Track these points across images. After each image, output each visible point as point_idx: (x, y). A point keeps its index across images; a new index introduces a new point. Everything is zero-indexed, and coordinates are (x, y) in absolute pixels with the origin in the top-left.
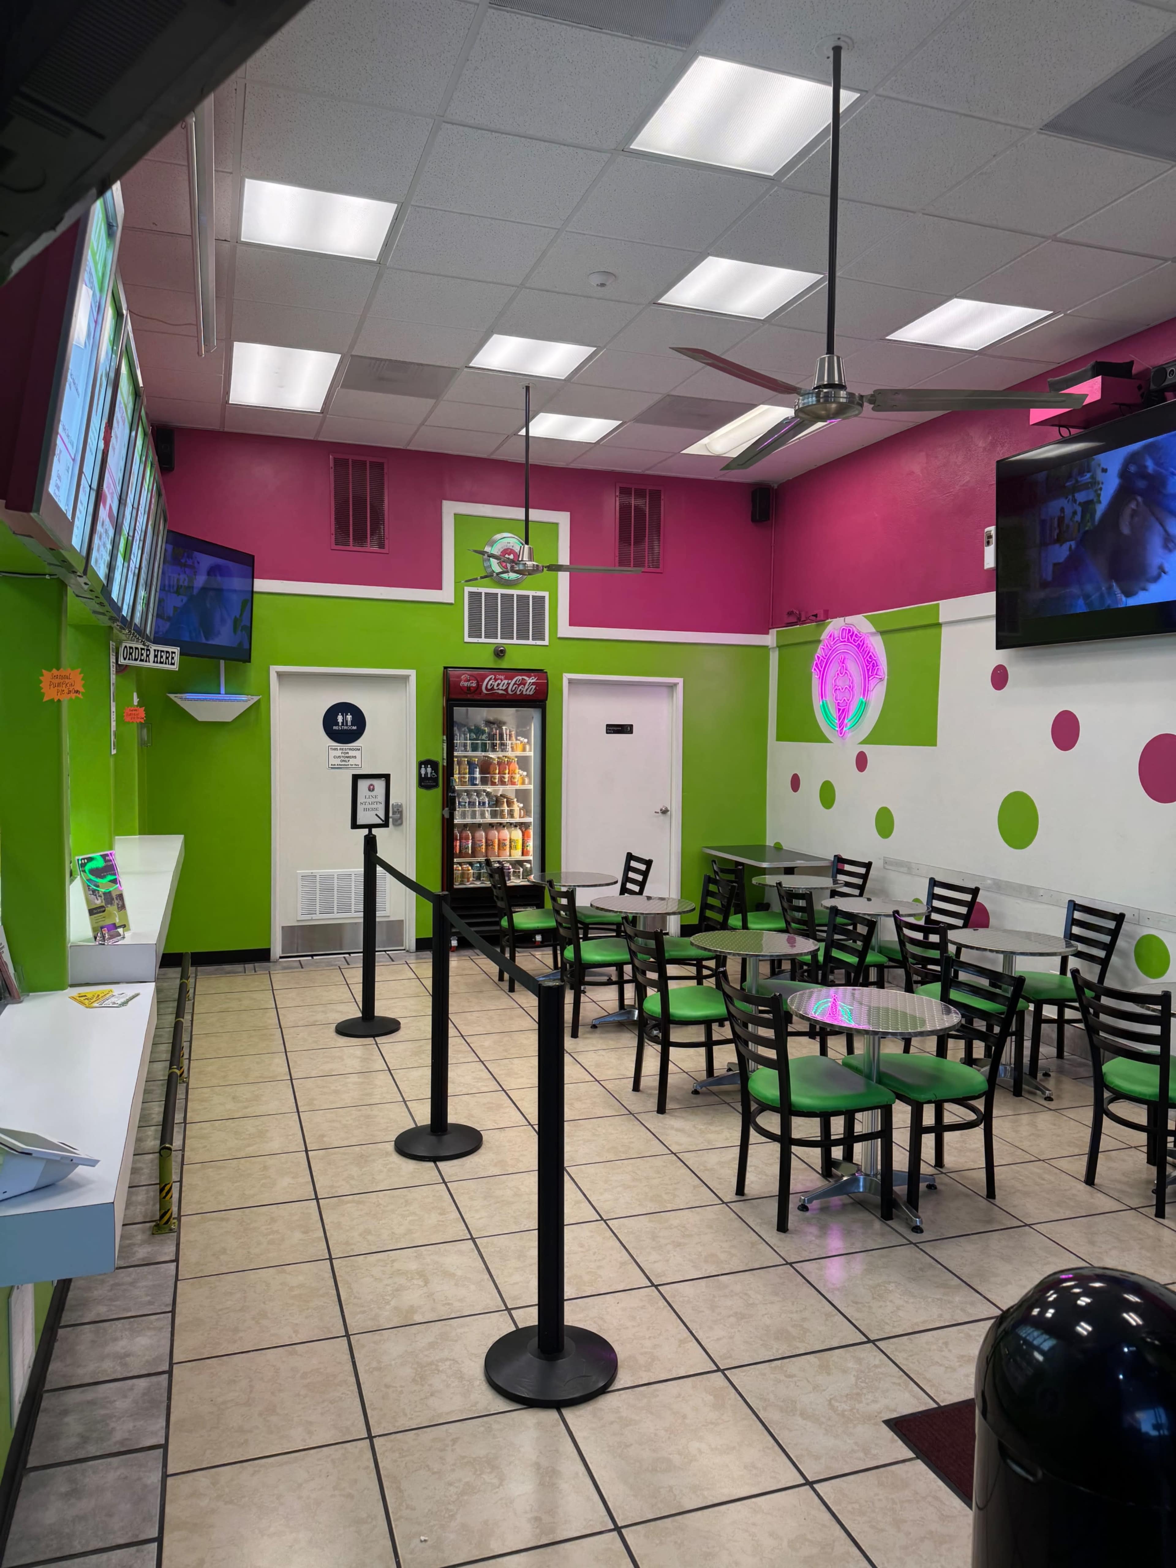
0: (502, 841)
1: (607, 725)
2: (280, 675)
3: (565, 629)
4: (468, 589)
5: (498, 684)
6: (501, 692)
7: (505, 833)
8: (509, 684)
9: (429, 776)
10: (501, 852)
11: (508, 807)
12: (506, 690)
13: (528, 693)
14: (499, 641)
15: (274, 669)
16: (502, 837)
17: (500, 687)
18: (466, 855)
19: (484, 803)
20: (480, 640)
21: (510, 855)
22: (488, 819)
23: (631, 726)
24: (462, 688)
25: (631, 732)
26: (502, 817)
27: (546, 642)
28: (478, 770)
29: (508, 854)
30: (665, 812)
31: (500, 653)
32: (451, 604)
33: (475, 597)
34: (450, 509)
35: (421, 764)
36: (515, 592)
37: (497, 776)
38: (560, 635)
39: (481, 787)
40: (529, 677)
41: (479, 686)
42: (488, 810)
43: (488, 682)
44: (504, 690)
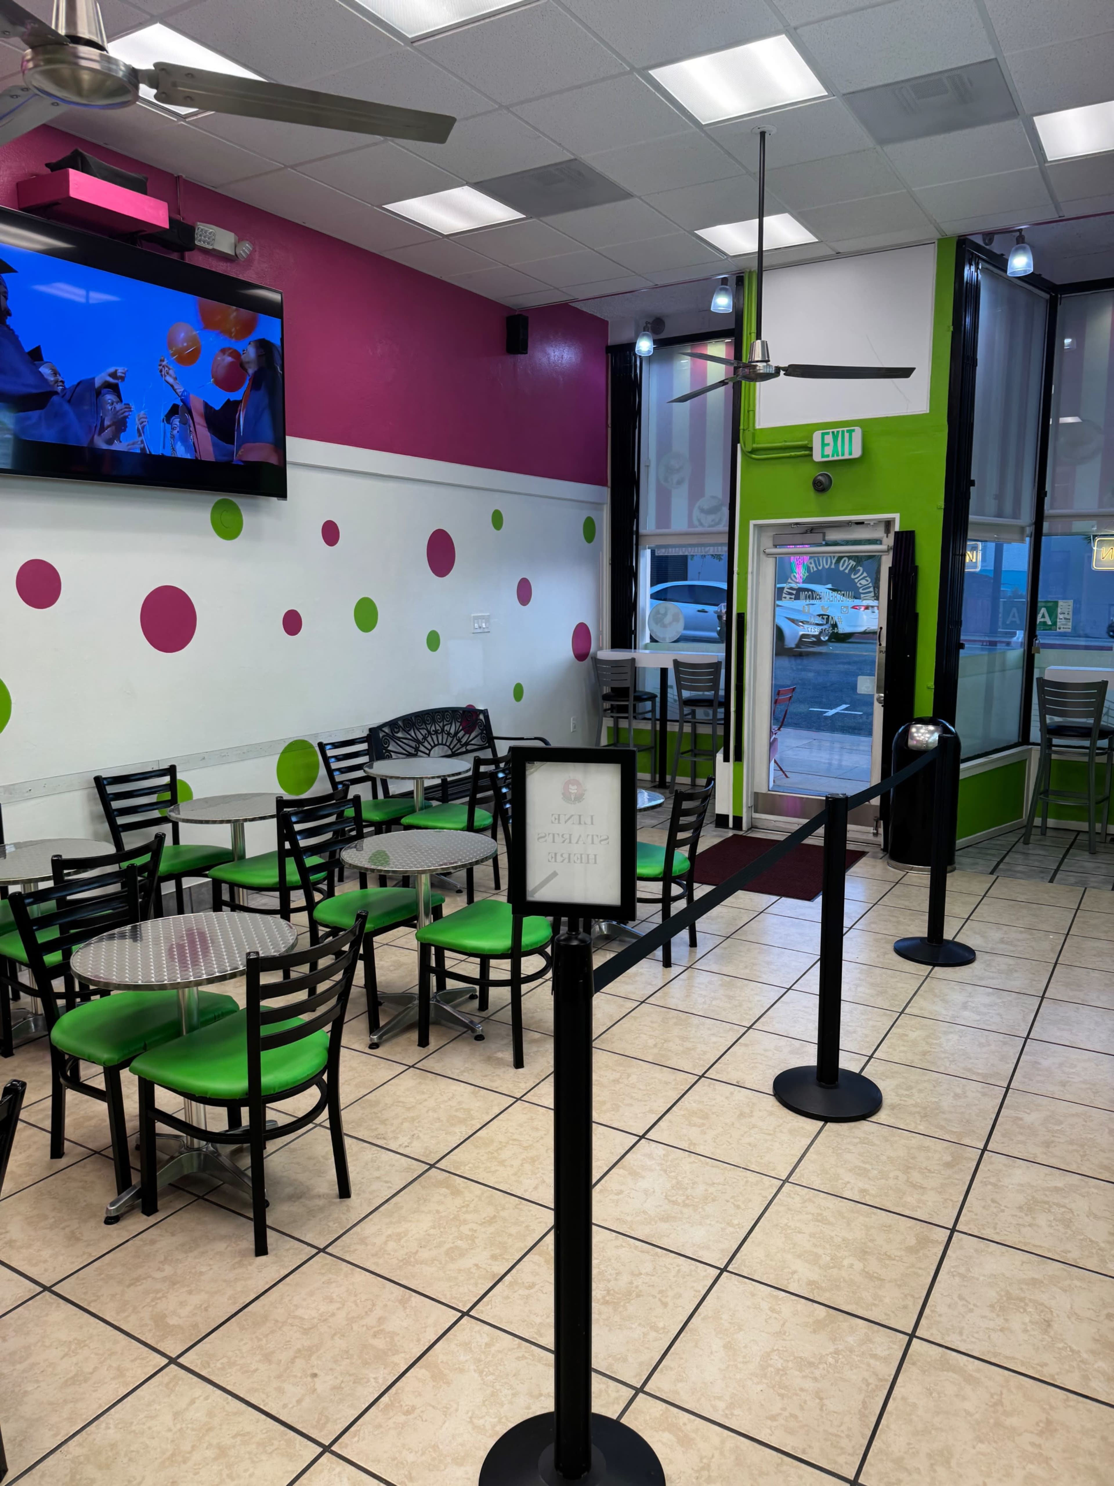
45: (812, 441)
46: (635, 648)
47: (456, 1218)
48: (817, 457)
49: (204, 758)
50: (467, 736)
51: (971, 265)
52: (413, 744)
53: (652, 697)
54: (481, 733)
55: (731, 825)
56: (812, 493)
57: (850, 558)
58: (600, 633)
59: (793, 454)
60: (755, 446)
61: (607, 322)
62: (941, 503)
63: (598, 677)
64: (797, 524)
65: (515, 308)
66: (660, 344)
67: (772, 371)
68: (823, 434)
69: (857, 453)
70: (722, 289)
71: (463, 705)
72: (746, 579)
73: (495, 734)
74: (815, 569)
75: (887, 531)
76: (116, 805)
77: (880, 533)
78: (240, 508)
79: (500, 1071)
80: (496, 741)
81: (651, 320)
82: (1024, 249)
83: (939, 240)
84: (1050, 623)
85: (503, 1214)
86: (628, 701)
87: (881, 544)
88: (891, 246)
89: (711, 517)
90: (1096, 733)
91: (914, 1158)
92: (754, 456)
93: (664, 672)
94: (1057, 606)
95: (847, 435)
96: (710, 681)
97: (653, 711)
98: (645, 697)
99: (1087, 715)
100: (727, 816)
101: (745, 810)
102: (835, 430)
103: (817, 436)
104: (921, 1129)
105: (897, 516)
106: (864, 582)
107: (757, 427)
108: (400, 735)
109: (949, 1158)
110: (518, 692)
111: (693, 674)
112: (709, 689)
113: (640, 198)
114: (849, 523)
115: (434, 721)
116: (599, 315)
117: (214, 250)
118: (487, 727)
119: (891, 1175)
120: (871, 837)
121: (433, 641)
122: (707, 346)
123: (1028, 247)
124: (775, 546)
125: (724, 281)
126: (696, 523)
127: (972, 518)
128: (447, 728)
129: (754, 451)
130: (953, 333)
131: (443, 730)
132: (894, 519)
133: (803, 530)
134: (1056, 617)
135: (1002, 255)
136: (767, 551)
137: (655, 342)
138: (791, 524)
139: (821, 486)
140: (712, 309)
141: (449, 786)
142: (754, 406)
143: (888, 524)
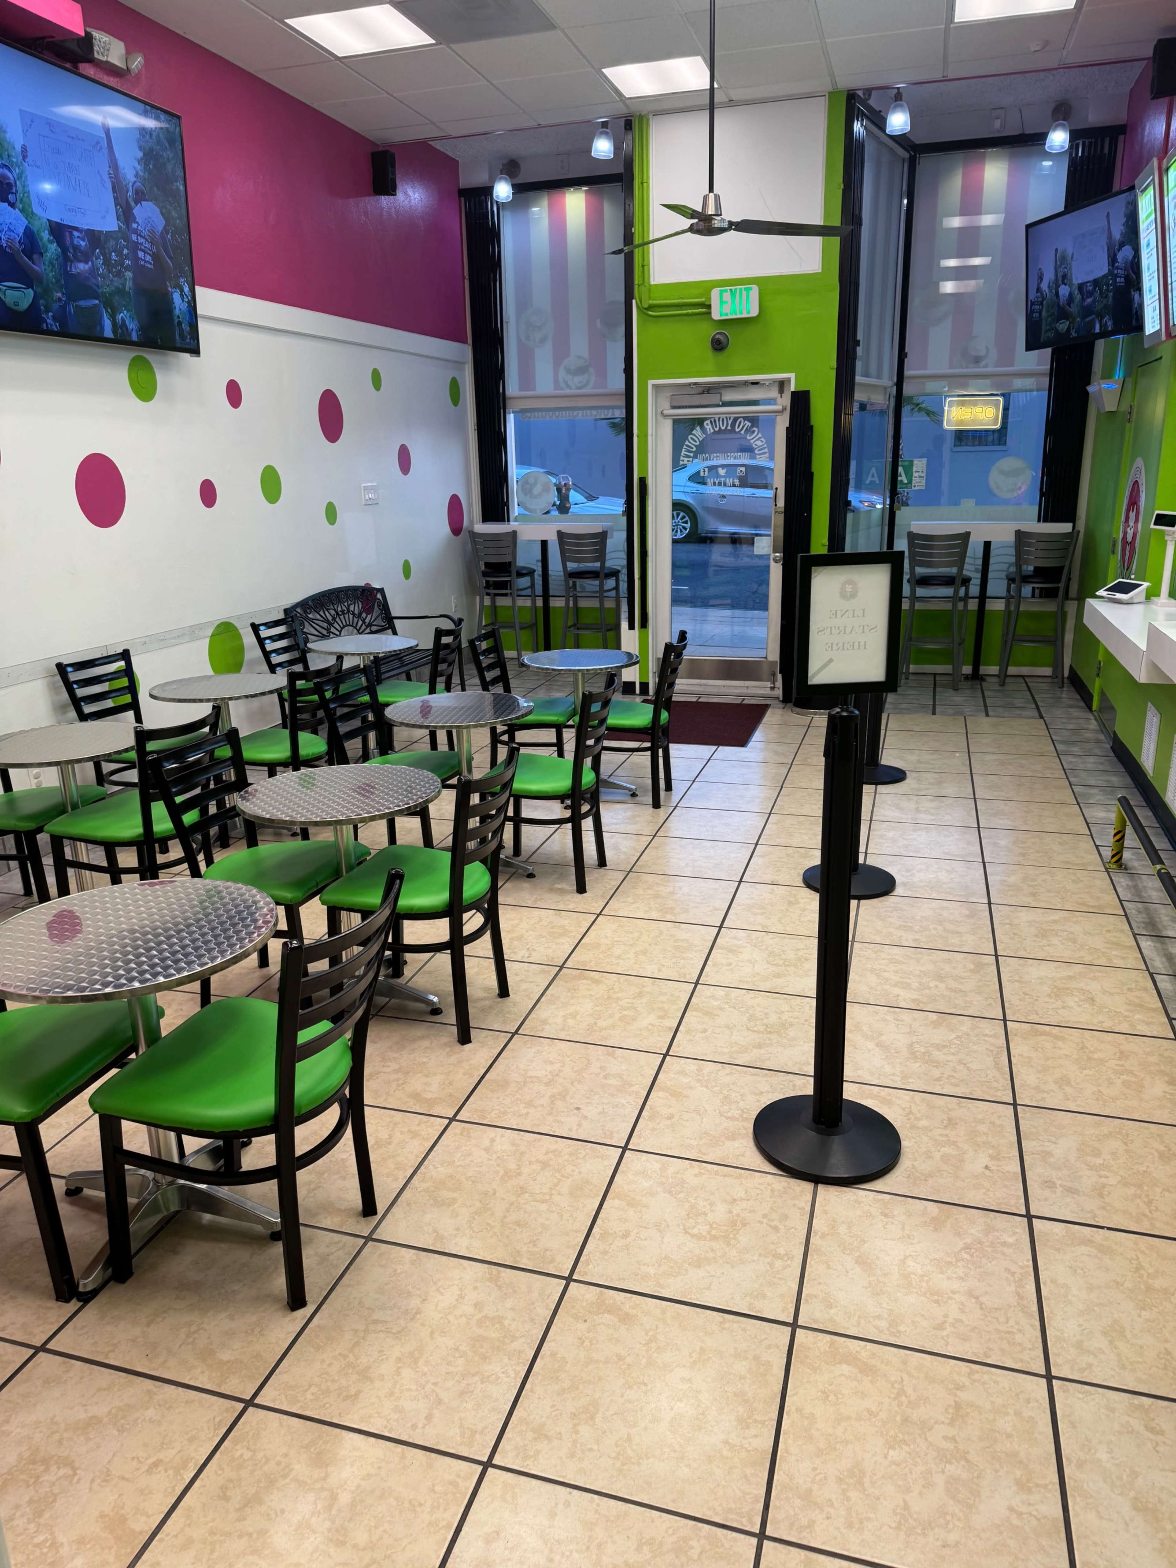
45: (710, 298)
46: (508, 521)
47: (609, 998)
48: (716, 315)
49: (145, 643)
50: (369, 616)
51: (858, 120)
52: (325, 625)
53: (531, 573)
54: (381, 614)
55: (638, 691)
56: (709, 353)
57: (745, 418)
58: (470, 505)
59: (690, 311)
60: (651, 302)
61: (458, 162)
62: (834, 363)
63: (476, 551)
64: (695, 384)
65: (378, 143)
66: (520, 189)
67: (726, 225)
68: (721, 292)
69: (754, 313)
70: (602, 133)
71: (362, 583)
72: (646, 441)
73: (393, 614)
74: (712, 431)
75: (781, 391)
76: (81, 692)
77: (774, 393)
78: (153, 365)
79: (569, 897)
80: (395, 621)
81: (505, 162)
82: (901, 106)
83: (829, 93)
84: (906, 481)
85: (646, 989)
86: (510, 576)
87: (775, 404)
88: (783, 96)
89: (578, 379)
90: (958, 581)
91: (941, 915)
92: (650, 313)
93: (544, 544)
94: (912, 465)
95: (744, 292)
96: (596, 551)
97: (532, 586)
98: (524, 572)
99: (951, 564)
100: (634, 683)
101: (651, 675)
102: (732, 288)
103: (715, 293)
104: (934, 896)
105: (792, 376)
106: (759, 443)
107: (652, 283)
108: (310, 616)
109: (967, 912)
110: (407, 570)
111: (577, 545)
112: (595, 560)
113: (563, 31)
114: (745, 383)
115: (340, 602)
116: (450, 154)
117: (107, 62)
118: (385, 607)
119: (931, 927)
120: (767, 692)
121: (331, 513)
122: (565, 193)
123: (905, 104)
124: (673, 407)
125: (605, 125)
126: (563, 385)
127: (858, 379)
128: (352, 608)
129: (651, 307)
130: (844, 190)
131: (348, 611)
132: (789, 380)
133: (700, 390)
134: (912, 476)
135: (880, 111)
136: (665, 412)
137: (514, 186)
138: (690, 384)
139: (718, 345)
140: (593, 154)
141: (382, 662)
142: (649, 261)
143: (782, 385)
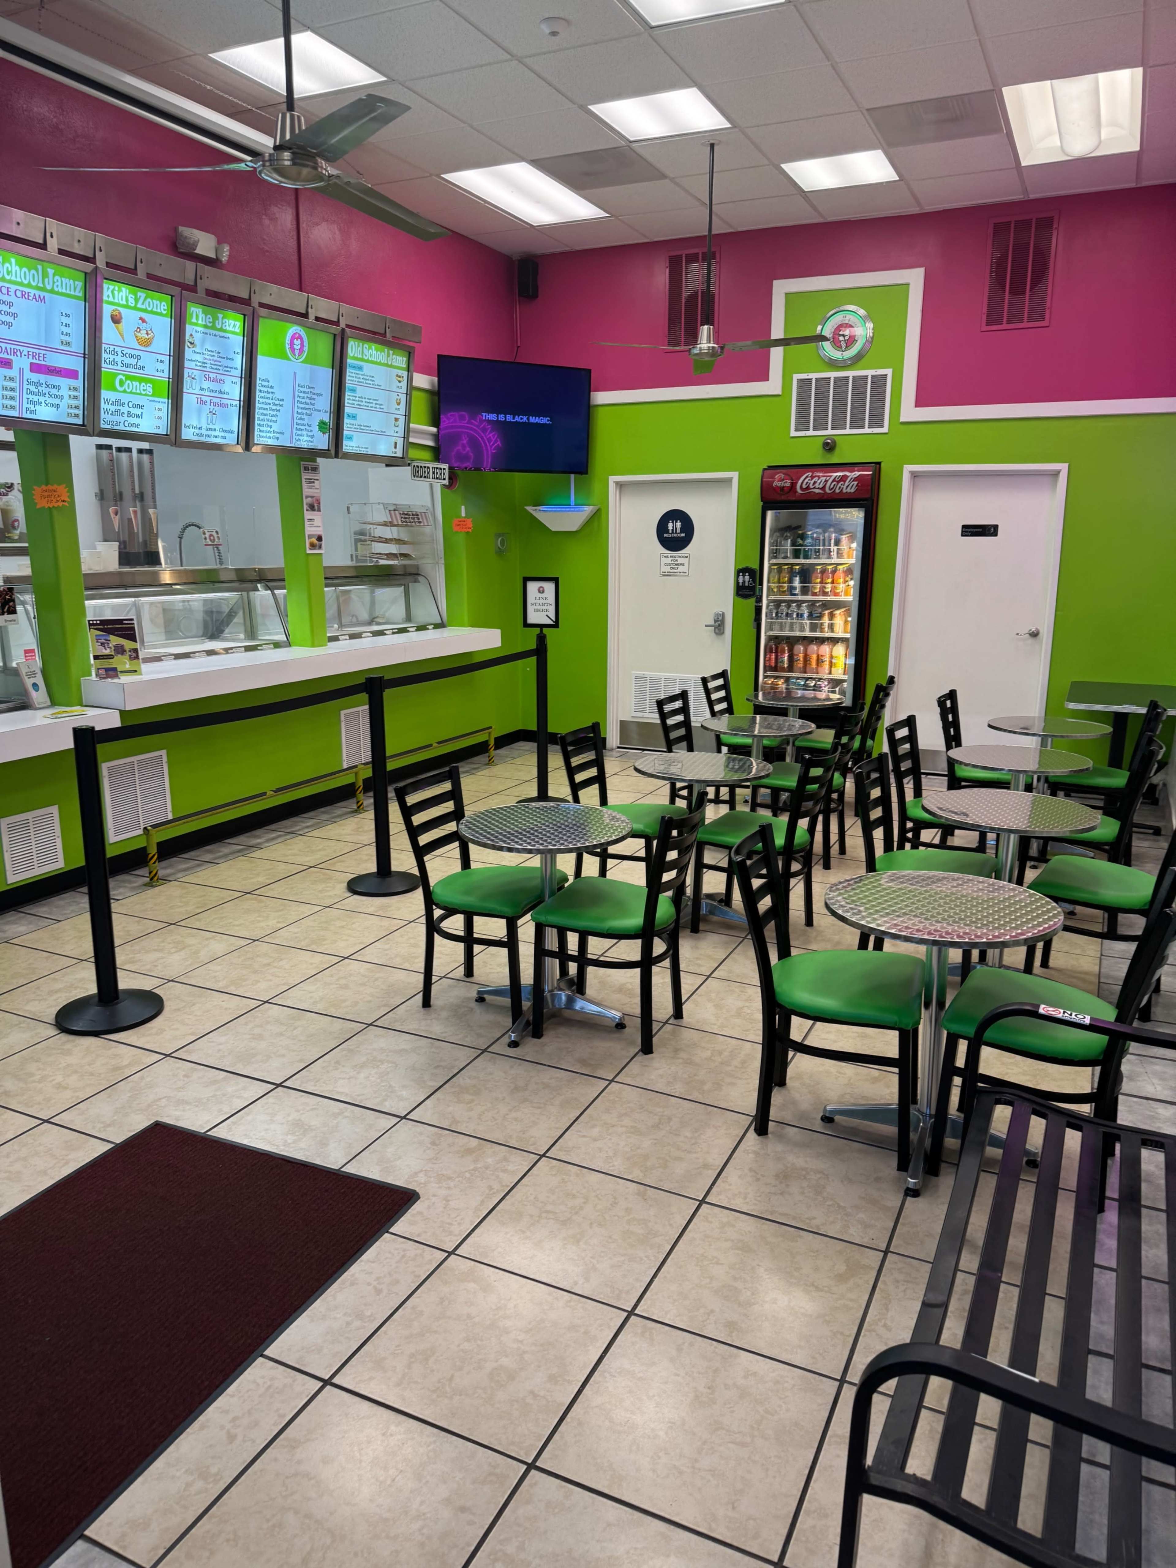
0: (820, 657)
1: (964, 527)
2: (620, 485)
3: (910, 412)
4: (796, 377)
5: (815, 483)
6: (817, 491)
7: (825, 649)
8: (826, 481)
9: (747, 584)
10: (820, 669)
11: (829, 620)
12: (823, 488)
13: (849, 490)
14: (829, 432)
15: (612, 479)
16: (821, 653)
17: (817, 485)
18: (783, 670)
19: (802, 615)
20: (808, 433)
21: (830, 673)
22: (807, 633)
23: (996, 527)
24: (775, 489)
25: (995, 534)
26: (822, 630)
27: (885, 429)
28: (798, 579)
29: (827, 672)
30: (1035, 635)
31: (829, 446)
32: (778, 396)
33: (804, 384)
34: (781, 288)
35: (740, 572)
36: (850, 374)
37: (818, 586)
38: (902, 420)
39: (800, 598)
40: (851, 472)
41: (793, 485)
42: (807, 622)
43: (804, 480)
44: (821, 489)
